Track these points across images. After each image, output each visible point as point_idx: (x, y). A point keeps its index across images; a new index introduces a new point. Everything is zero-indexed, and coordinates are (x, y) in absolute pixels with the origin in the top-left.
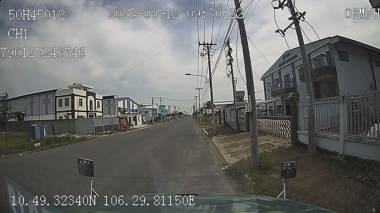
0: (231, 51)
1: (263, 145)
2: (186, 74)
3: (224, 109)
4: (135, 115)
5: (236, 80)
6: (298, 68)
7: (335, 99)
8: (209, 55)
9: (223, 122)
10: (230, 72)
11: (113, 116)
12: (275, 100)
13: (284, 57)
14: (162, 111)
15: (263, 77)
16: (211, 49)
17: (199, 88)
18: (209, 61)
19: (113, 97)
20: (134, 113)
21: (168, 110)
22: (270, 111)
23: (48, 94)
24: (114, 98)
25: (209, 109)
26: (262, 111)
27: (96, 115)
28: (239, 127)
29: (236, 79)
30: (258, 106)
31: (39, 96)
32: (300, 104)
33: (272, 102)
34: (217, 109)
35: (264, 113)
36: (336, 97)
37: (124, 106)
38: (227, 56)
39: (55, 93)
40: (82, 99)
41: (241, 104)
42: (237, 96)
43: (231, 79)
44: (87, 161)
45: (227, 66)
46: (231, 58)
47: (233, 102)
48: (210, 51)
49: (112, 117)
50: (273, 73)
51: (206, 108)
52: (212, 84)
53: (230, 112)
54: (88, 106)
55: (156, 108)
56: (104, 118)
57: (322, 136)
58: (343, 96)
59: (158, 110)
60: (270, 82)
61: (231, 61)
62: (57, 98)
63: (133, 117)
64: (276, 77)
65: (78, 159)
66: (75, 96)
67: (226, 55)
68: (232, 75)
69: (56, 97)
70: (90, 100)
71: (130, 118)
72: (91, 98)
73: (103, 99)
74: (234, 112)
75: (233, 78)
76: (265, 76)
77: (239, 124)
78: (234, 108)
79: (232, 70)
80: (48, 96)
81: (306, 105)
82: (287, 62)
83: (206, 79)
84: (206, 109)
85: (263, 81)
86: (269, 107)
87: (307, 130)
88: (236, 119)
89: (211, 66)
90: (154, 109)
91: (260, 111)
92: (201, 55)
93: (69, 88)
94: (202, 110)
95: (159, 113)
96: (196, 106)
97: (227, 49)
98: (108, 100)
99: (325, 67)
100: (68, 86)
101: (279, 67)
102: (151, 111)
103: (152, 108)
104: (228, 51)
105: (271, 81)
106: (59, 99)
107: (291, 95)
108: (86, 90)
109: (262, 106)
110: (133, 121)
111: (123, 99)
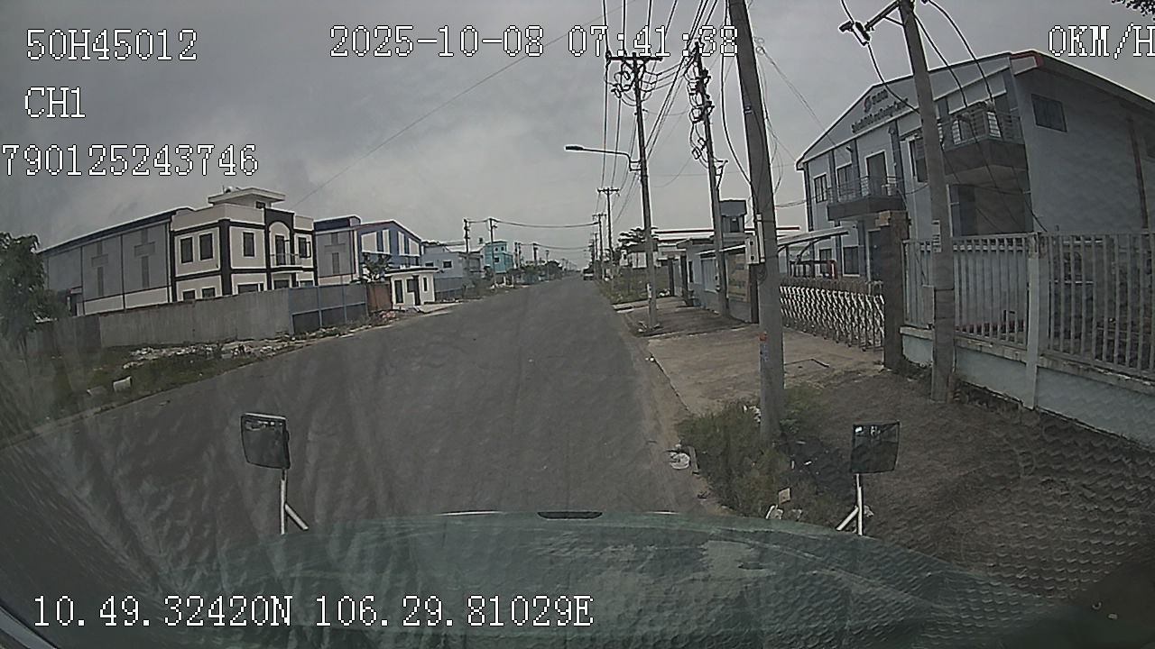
0: (705, 80)
1: (798, 365)
2: (567, 148)
3: (684, 255)
4: (414, 273)
5: (722, 167)
6: (908, 140)
7: (1014, 240)
8: (638, 91)
9: (678, 291)
10: (703, 143)
11: (347, 280)
12: (840, 229)
13: (868, 104)
14: (497, 260)
15: (803, 161)
16: (645, 71)
17: (608, 190)
18: (639, 108)
19: (344, 222)
20: (412, 267)
21: (514, 257)
22: (825, 262)
23: (147, 228)
24: (349, 226)
25: (639, 254)
26: (800, 262)
27: (297, 280)
28: (727, 307)
29: (721, 164)
30: (786, 245)
31: (121, 235)
32: (912, 246)
33: (828, 237)
34: (663, 254)
35: (804, 268)
36: (1019, 236)
37: (380, 247)
38: (692, 94)
39: (170, 223)
40: (252, 234)
41: (733, 238)
42: (725, 216)
43: (707, 165)
44: (270, 422)
45: (694, 122)
46: (706, 99)
47: (712, 233)
48: (642, 76)
49: (344, 283)
50: (833, 150)
51: (630, 251)
52: (647, 176)
53: (702, 261)
54: (271, 253)
55: (479, 252)
56: (321, 287)
57: (974, 348)
58: (1039, 234)
59: (482, 256)
60: (825, 175)
61: (706, 108)
62: (176, 238)
63: (408, 280)
64: (844, 160)
65: (242, 417)
66: (231, 228)
67: (692, 90)
68: (710, 152)
69: (173, 234)
70: (276, 236)
71: (398, 283)
72: (279, 229)
73: (315, 230)
74: (715, 263)
75: (711, 162)
76: (809, 156)
77: (727, 299)
78: (713, 251)
79: (709, 137)
80: (147, 232)
81: (929, 252)
82: (878, 117)
83: (630, 162)
84: (628, 253)
85: (802, 172)
86: (820, 251)
87: (930, 325)
88: (718, 284)
89: (644, 122)
90: (472, 253)
91: (793, 263)
92: (613, 91)
93: (212, 205)
94: (616, 256)
95: (486, 268)
96: (599, 242)
97: (694, 72)
98: (332, 233)
99: (994, 141)
100: (209, 198)
101: (854, 132)
102: (460, 261)
103: (465, 251)
104: (697, 78)
105: (827, 172)
106: (182, 240)
107: (883, 219)
108: (265, 205)
109: (798, 248)
110: (409, 291)
111: (377, 228)
